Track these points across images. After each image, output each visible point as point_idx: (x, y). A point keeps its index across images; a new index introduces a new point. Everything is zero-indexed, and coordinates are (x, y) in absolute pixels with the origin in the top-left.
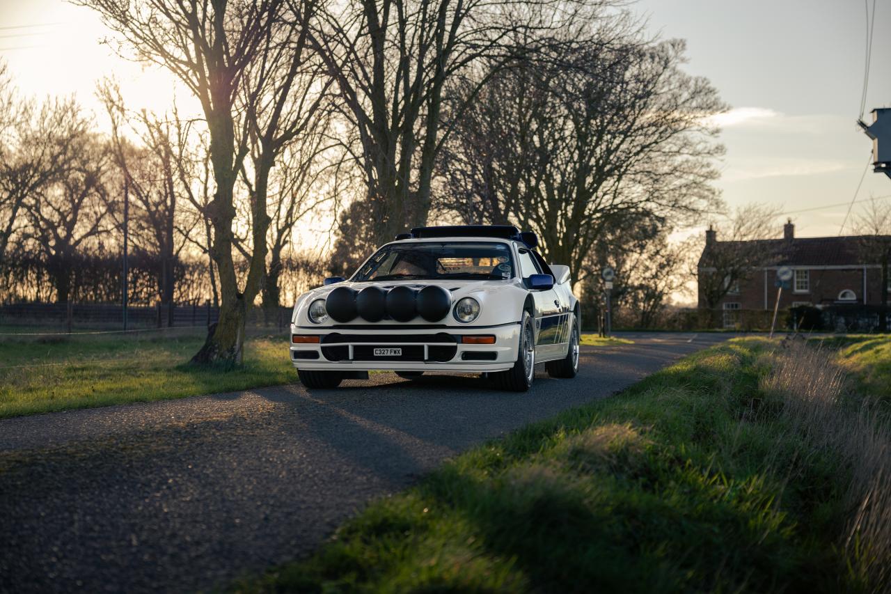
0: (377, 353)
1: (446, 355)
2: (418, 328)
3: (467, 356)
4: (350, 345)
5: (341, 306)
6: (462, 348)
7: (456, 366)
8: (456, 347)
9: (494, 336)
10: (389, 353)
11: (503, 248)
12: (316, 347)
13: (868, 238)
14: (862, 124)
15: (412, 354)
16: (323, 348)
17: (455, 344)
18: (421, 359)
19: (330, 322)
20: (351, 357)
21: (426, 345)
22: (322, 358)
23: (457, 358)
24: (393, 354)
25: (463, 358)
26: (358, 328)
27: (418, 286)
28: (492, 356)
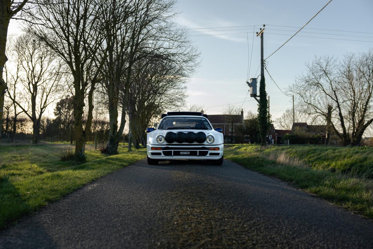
0: (181, 153)
1: (205, 154)
2: (195, 145)
3: (211, 154)
4: (173, 150)
5: (169, 138)
6: (210, 152)
7: (208, 157)
8: (208, 152)
9: (219, 148)
10: (185, 153)
11: (204, 119)
12: (161, 151)
13: (228, 115)
14: (248, 83)
15: (193, 154)
16: (163, 152)
17: (207, 150)
18: (196, 155)
19: (165, 143)
20: (173, 155)
21: (198, 151)
22: (163, 155)
23: (208, 155)
24: (187, 154)
25: (210, 155)
26: (175, 145)
27: (186, 132)
28: (218, 154)
